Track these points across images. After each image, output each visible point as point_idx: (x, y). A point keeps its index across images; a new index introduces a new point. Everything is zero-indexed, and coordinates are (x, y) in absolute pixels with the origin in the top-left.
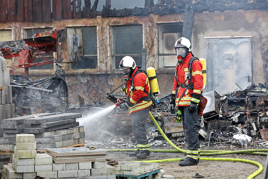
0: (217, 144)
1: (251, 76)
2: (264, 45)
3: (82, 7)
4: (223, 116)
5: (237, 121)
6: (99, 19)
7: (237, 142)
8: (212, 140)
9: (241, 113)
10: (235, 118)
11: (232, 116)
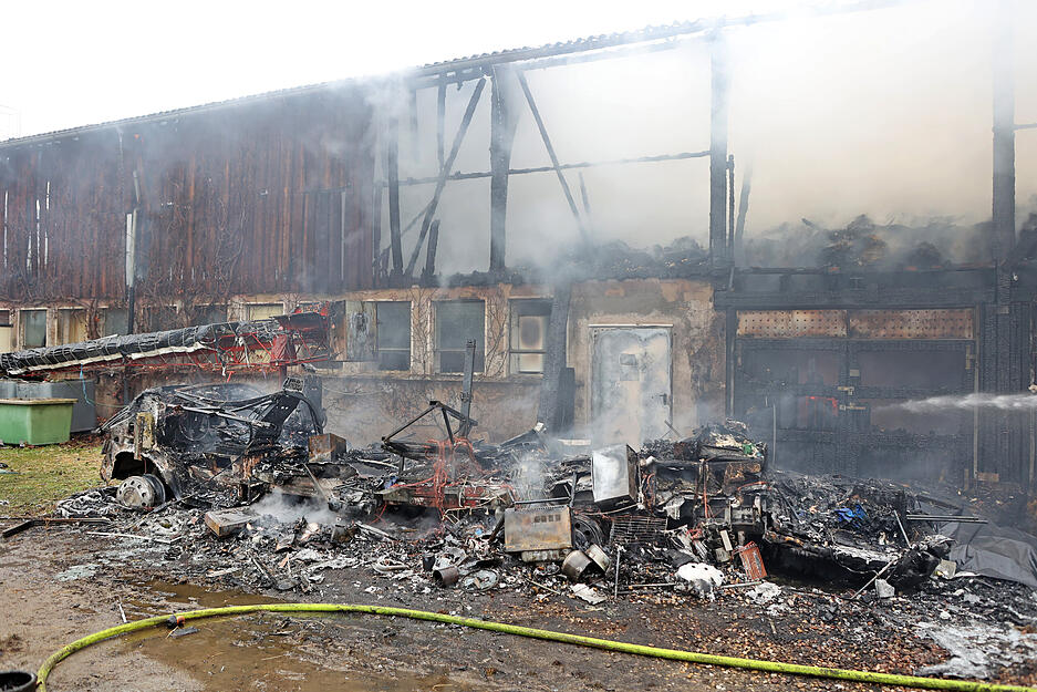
0: (637, 588)
1: (669, 394)
2: (693, 340)
3: (389, 270)
4: (647, 506)
5: (676, 516)
6: (415, 291)
7: (690, 587)
8: (625, 576)
9: (687, 497)
10: (673, 509)
11: (664, 505)
